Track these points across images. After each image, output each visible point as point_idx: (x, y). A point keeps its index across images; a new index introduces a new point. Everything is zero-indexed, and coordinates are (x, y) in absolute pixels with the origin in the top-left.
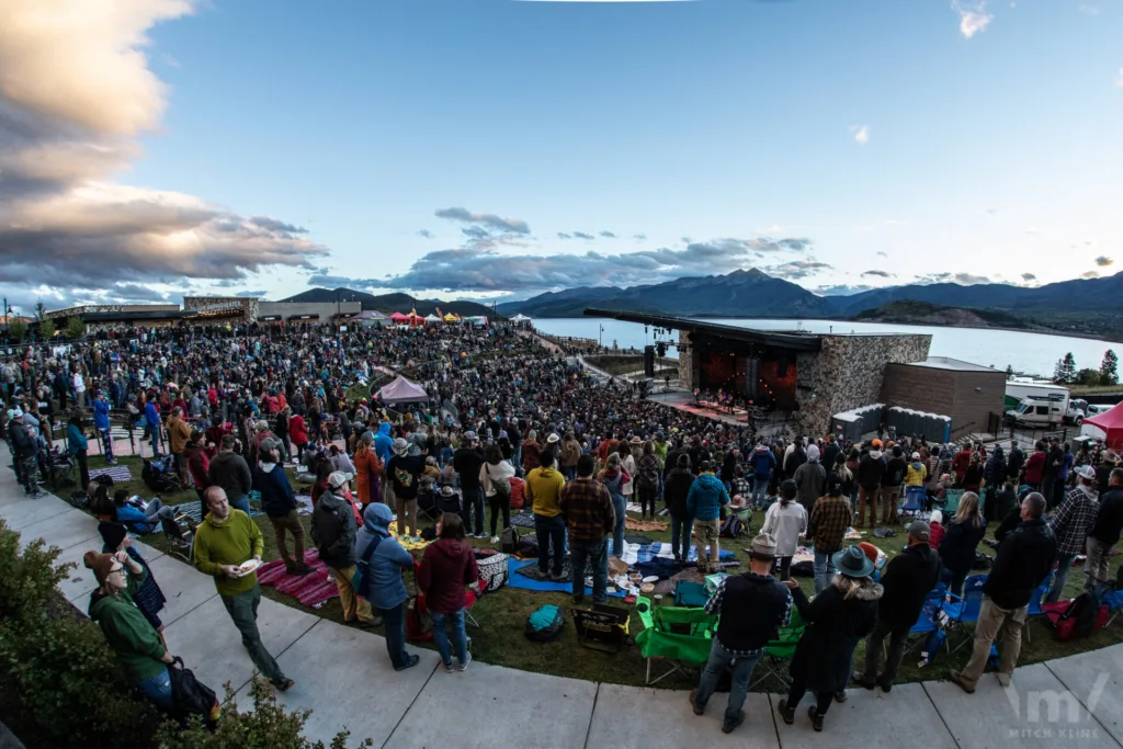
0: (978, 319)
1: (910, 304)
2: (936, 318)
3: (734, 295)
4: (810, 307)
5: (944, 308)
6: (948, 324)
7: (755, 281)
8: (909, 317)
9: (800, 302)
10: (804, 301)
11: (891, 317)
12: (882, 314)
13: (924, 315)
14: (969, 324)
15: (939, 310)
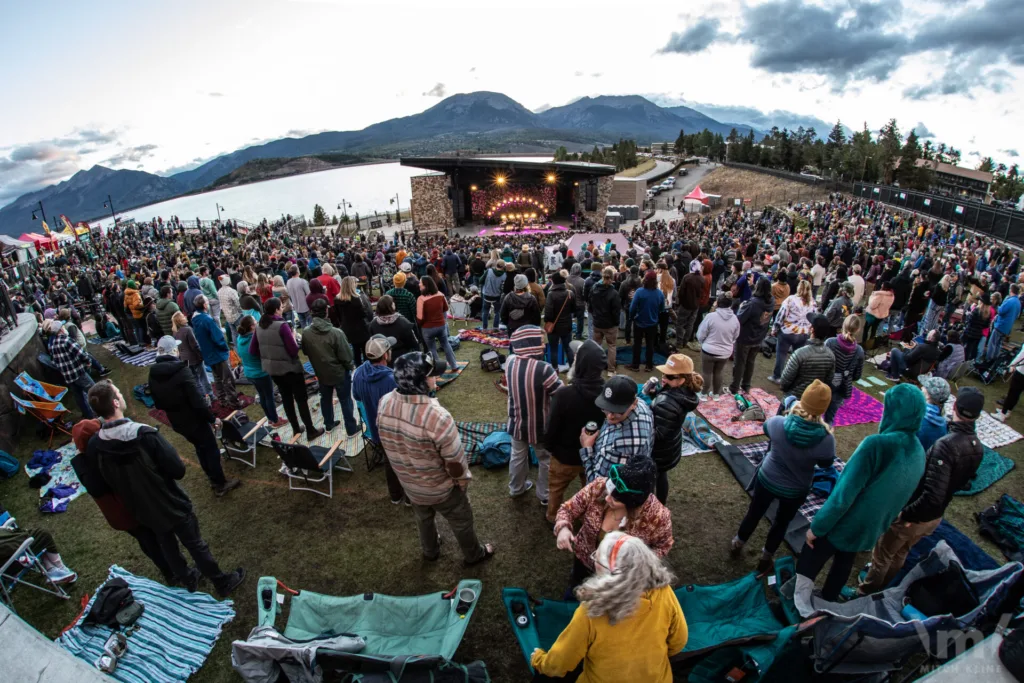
0: (323, 163)
1: (261, 162)
2: (286, 170)
3: (82, 199)
4: (159, 190)
5: (292, 160)
6: (298, 172)
7: (99, 178)
8: (262, 174)
9: (149, 187)
10: (153, 186)
11: (245, 178)
12: (237, 177)
13: (275, 170)
14: (318, 169)
15: (287, 162)
